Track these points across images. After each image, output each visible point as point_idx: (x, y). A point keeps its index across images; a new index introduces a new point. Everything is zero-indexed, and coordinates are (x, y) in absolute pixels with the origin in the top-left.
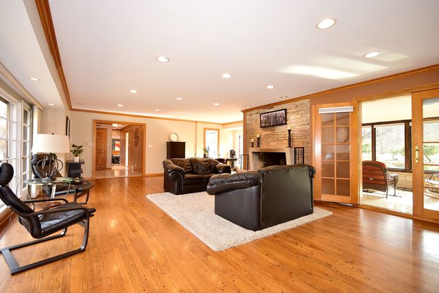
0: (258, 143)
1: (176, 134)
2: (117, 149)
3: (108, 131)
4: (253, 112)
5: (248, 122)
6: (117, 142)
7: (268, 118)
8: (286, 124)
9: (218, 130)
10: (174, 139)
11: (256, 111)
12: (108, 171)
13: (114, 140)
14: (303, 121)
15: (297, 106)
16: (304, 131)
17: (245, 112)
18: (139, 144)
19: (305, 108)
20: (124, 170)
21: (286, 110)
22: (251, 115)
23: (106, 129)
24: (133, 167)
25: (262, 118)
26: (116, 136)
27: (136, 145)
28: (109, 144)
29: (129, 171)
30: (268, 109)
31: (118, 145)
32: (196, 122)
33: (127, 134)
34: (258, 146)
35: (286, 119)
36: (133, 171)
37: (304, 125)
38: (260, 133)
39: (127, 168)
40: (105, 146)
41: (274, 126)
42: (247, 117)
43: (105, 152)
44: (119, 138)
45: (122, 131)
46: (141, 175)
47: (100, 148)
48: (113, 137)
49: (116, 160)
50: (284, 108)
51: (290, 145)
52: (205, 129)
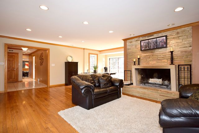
0: (139, 62)
1: (71, 57)
2: (26, 67)
3: (20, 55)
4: (133, 40)
5: (128, 47)
6: (26, 63)
7: (148, 43)
8: (166, 47)
9: (97, 55)
10: (70, 60)
11: (136, 39)
12: (19, 83)
13: (24, 62)
14: (185, 44)
15: (178, 33)
16: (186, 52)
17: (125, 40)
18: (43, 64)
19: (187, 34)
20: (32, 82)
21: (166, 36)
22: (131, 42)
23: (17, 54)
24: (39, 80)
25: (142, 44)
26: (26, 59)
27: (41, 64)
28: (20, 64)
29: (36, 83)
30: (148, 37)
31: (27, 65)
32: (84, 49)
33: (34, 57)
34: (139, 64)
35: (166, 43)
36: (39, 83)
37: (187, 47)
38: (140, 55)
39: (34, 80)
40: (17, 65)
41: (154, 49)
42: (128, 44)
43: (17, 69)
44: (28, 60)
45: (30, 55)
46: (46, 86)
47: (13, 67)
48: (23, 60)
49: (25, 74)
50: (165, 35)
51: (172, 63)
52: (89, 54)
